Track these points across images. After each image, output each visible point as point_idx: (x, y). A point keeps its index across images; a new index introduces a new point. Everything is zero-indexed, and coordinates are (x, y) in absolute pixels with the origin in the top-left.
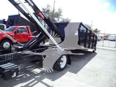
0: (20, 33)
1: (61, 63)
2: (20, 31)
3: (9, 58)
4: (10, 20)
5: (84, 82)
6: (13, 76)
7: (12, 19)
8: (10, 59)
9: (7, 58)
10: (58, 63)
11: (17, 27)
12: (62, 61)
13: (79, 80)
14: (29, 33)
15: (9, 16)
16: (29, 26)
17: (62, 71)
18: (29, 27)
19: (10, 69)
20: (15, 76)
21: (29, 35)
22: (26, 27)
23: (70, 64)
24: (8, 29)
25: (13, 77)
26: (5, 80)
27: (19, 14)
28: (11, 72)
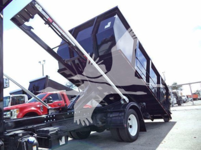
0: (52, 102)
2: (51, 99)
6: (61, 141)
7: (36, 85)
8: (51, 122)
9: (47, 121)
10: (125, 126)
11: (46, 94)
13: (166, 147)
14: (65, 102)
15: (31, 83)
19: (57, 130)
20: (64, 143)
24: (30, 100)
25: (61, 144)
27: (47, 76)
28: (59, 135)
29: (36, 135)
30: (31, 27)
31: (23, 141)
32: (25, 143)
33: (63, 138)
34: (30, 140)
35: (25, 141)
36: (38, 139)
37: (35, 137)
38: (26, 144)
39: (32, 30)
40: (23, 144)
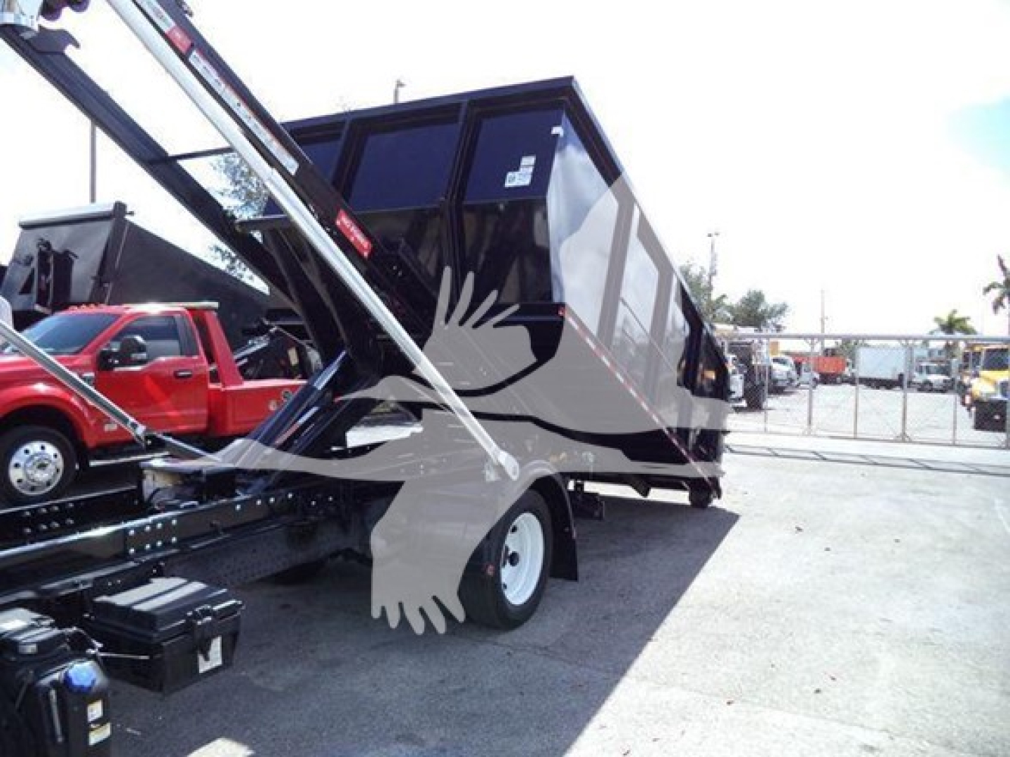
0: (141, 362)
1: (507, 573)
3: (154, 547)
4: (43, 256)
5: (683, 686)
6: (207, 659)
7: (58, 245)
8: (159, 555)
9: (140, 551)
10: (490, 571)
11: (117, 316)
12: (514, 559)
13: (645, 678)
14: (211, 359)
15: (26, 227)
16: (215, 304)
17: (518, 633)
18: (209, 309)
19: (190, 614)
20: (219, 662)
21: (215, 377)
22: (191, 310)
23: (572, 575)
25: (204, 667)
26: (160, 689)
28: (198, 635)
29: (99, 645)
30: (65, 38)
31: (45, 681)
32: (53, 693)
33: (216, 645)
34: (76, 682)
35: (54, 684)
36: (106, 666)
37: (94, 657)
38: (59, 696)
39: (70, 51)
40: (47, 698)
